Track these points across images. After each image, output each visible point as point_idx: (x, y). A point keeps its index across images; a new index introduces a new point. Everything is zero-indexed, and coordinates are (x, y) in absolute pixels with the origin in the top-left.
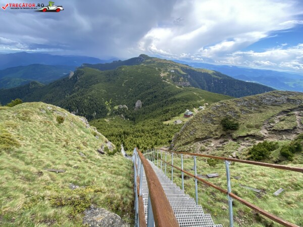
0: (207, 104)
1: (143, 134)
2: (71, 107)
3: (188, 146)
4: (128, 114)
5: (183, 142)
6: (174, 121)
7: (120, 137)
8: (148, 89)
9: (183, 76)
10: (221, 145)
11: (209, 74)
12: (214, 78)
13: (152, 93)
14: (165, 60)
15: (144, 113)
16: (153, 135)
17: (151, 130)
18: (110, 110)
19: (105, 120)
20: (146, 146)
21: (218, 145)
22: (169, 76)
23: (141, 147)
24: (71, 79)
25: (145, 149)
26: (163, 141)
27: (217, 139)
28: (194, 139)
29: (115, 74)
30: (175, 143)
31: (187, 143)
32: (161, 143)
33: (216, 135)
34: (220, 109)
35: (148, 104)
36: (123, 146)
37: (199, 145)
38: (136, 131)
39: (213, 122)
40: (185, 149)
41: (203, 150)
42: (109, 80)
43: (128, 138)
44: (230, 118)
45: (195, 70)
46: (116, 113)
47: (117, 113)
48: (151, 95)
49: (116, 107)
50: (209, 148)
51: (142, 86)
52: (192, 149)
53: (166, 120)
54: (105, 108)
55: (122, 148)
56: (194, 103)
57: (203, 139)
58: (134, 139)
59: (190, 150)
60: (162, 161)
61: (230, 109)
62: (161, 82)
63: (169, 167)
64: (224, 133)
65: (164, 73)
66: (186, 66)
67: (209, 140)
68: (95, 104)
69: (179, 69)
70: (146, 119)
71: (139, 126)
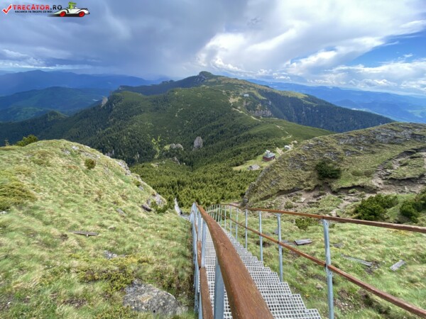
0: (296, 142)
1: (204, 184)
2: (104, 146)
3: (268, 201)
4: (183, 156)
5: (261, 195)
6: (248, 166)
7: (173, 188)
8: (211, 121)
9: (262, 102)
10: (315, 200)
11: (299, 100)
12: (306, 105)
13: (218, 126)
14: (236, 79)
15: (206, 155)
16: (219, 186)
17: (216, 179)
18: (158, 151)
19: (152, 164)
20: (209, 201)
21: (310, 201)
22: (241, 102)
23: (202, 203)
24: (104, 108)
25: (208, 205)
26: (233, 194)
27: (309, 191)
28: (276, 192)
29: (166, 100)
30: (250, 196)
31: (267, 197)
32: (230, 197)
33: (309, 186)
34: (314, 150)
35: (212, 143)
36: (178, 201)
37: (284, 200)
38: (195, 180)
39: (304, 168)
40: (265, 205)
41: (290, 207)
42: (157, 109)
43: (184, 190)
44: (329, 162)
45: (279, 93)
46: (167, 155)
47: (169, 155)
48: (215, 130)
49: (167, 147)
50: (298, 204)
51: (203, 117)
52: (273, 205)
53: (237, 165)
54: (152, 149)
55: (176, 203)
56: (278, 140)
57: (289, 191)
58: (192, 191)
59: (271, 207)
60: (231, 222)
61: (329, 148)
62: (230, 111)
63: (242, 230)
64: (320, 183)
65: (234, 98)
66: (265, 88)
67: (298, 192)
68: (138, 142)
69: (255, 93)
70: (209, 163)
71: (199, 173)
